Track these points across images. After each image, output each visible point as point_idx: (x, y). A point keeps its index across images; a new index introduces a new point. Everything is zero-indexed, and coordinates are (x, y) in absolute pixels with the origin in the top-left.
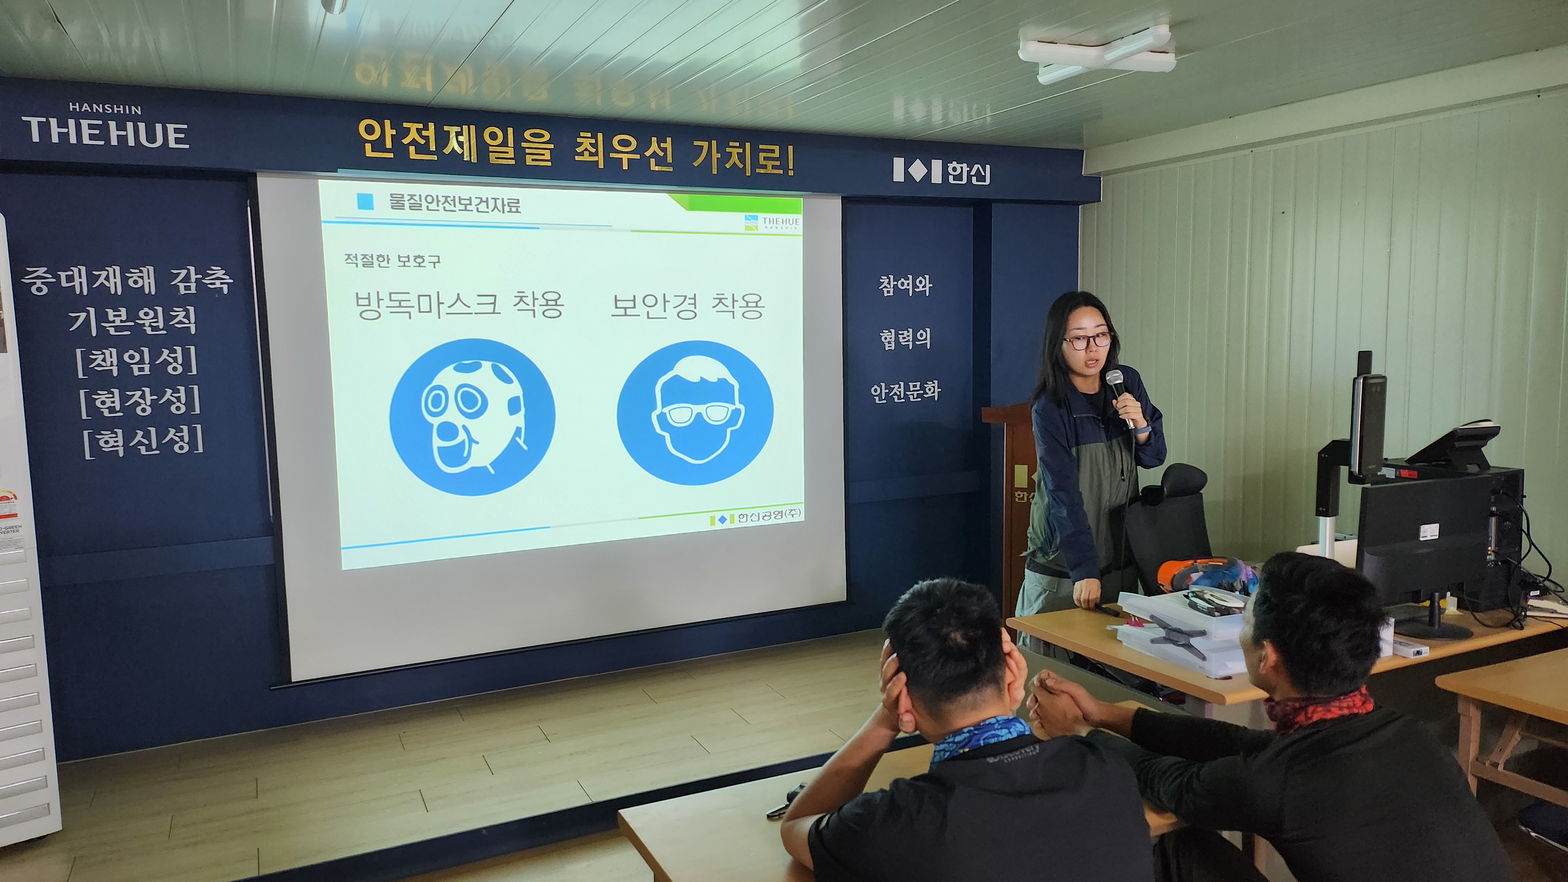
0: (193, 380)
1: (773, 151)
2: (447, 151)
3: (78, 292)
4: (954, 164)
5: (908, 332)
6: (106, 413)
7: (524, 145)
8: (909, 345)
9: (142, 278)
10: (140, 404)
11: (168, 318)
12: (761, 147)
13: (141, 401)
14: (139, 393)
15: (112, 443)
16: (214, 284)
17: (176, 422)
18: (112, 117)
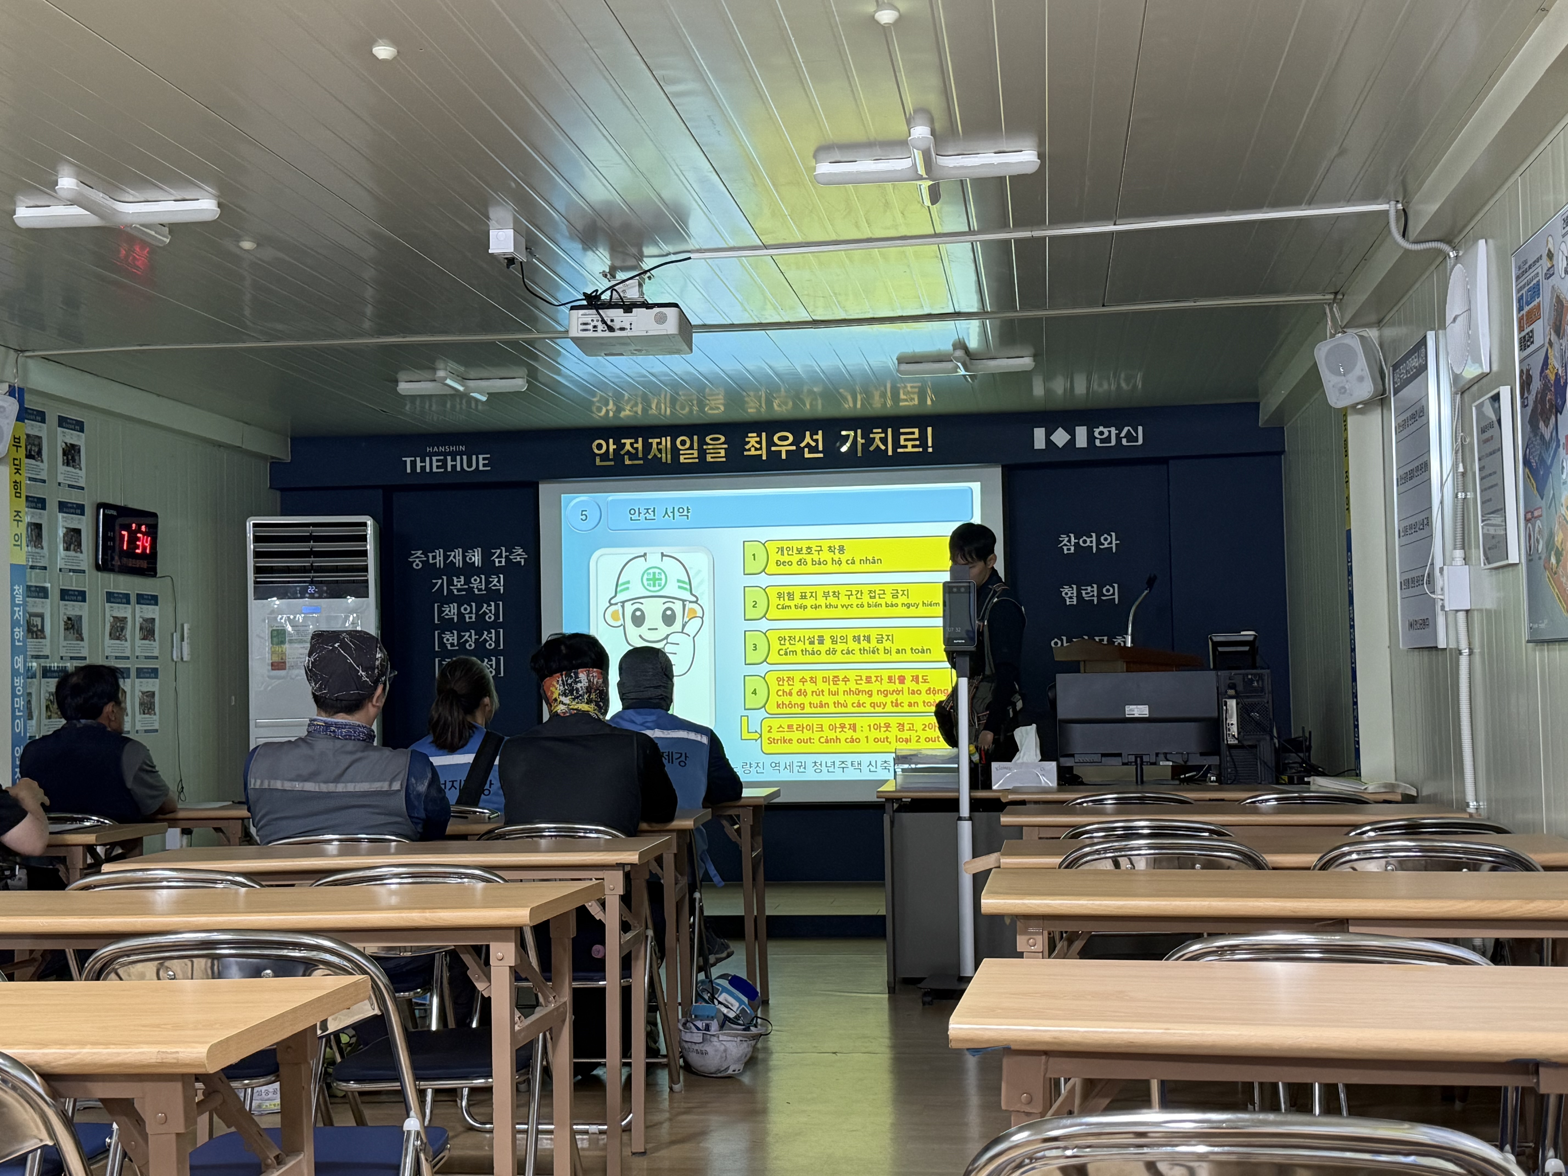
0: (501, 625)
1: (913, 433)
2: (650, 457)
3: (438, 566)
4: (1101, 428)
5: (1093, 587)
6: (449, 647)
7: (705, 447)
8: (1092, 600)
9: (474, 556)
10: (468, 641)
11: (488, 582)
12: (902, 430)
13: (469, 639)
14: (468, 634)
16: (516, 559)
17: (489, 654)
18: (450, 453)
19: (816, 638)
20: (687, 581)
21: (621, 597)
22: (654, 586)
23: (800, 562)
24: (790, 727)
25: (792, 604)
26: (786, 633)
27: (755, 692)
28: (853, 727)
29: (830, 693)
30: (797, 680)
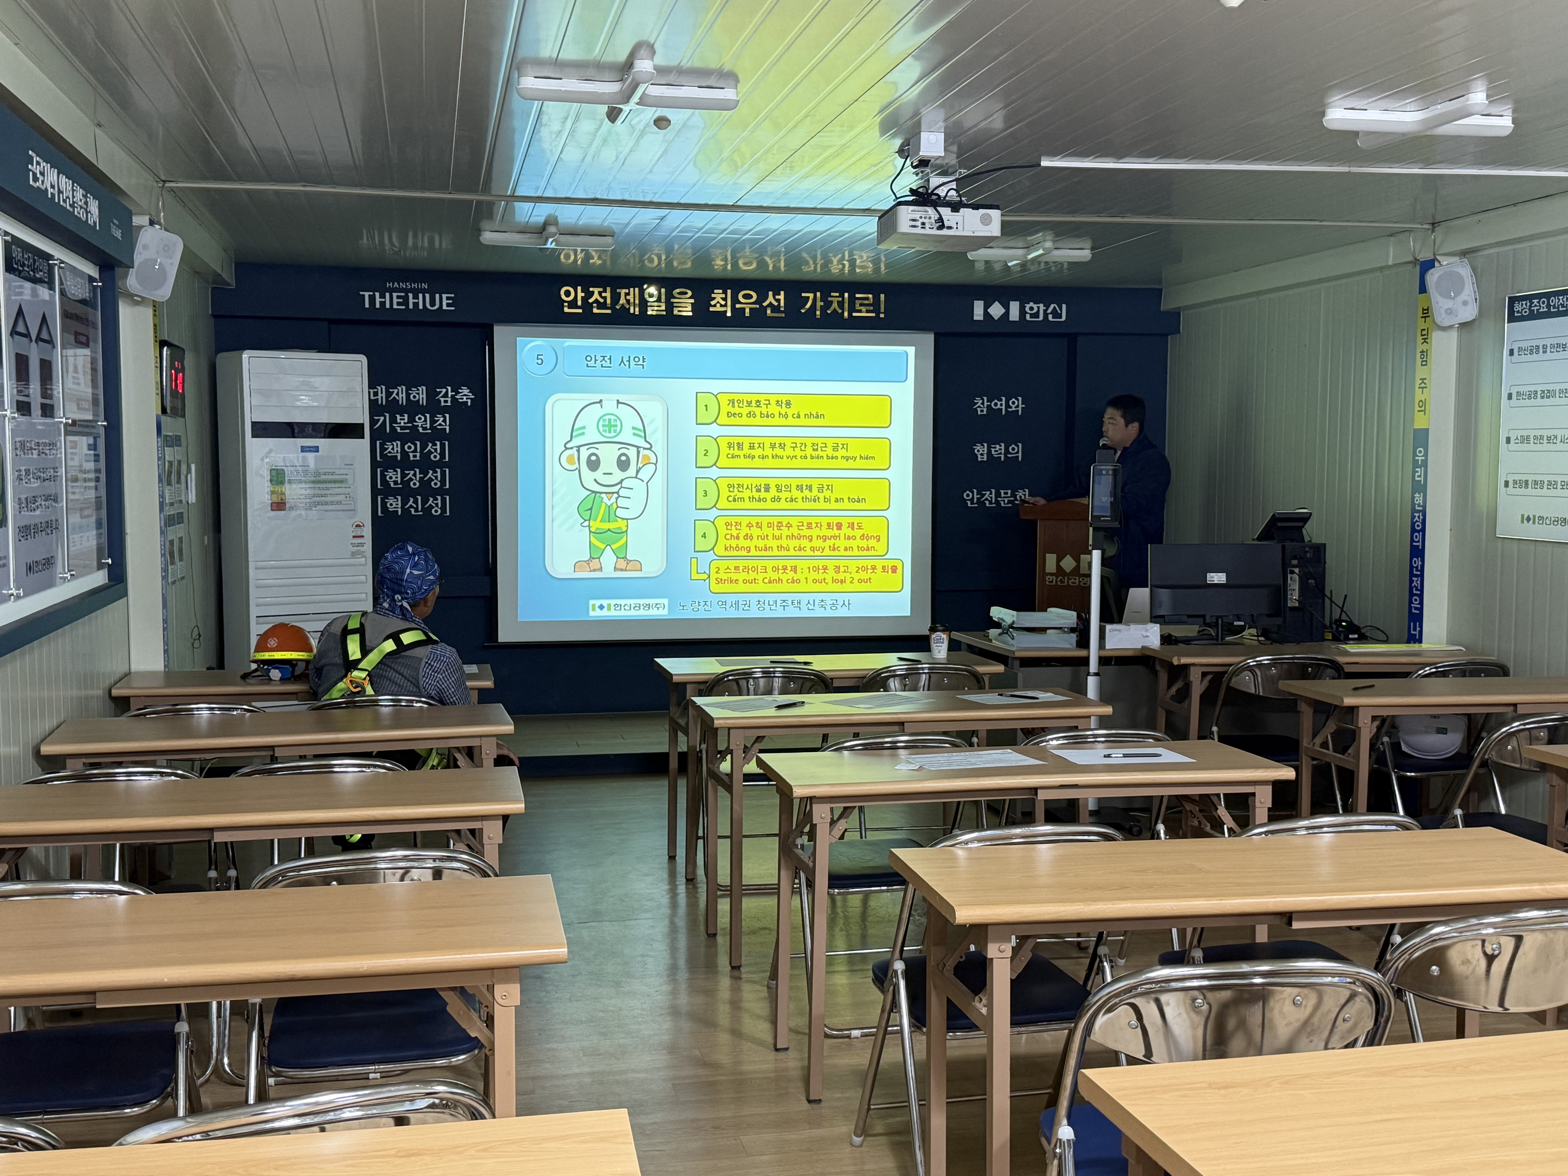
0: (446, 465)
1: (867, 299)
2: (618, 306)
3: (380, 403)
4: (1031, 304)
5: (1001, 446)
6: (392, 485)
7: (673, 300)
8: (1000, 457)
9: (418, 394)
10: (412, 480)
11: (433, 421)
12: (857, 296)
13: (413, 478)
14: (412, 472)
15: (394, 505)
16: (462, 399)
17: (434, 493)
18: (412, 290)
19: (763, 486)
20: (642, 429)
21: (576, 442)
22: (610, 432)
23: (749, 415)
24: (737, 568)
25: (741, 453)
26: (736, 482)
27: (704, 536)
28: (795, 569)
29: (774, 537)
30: (744, 524)
